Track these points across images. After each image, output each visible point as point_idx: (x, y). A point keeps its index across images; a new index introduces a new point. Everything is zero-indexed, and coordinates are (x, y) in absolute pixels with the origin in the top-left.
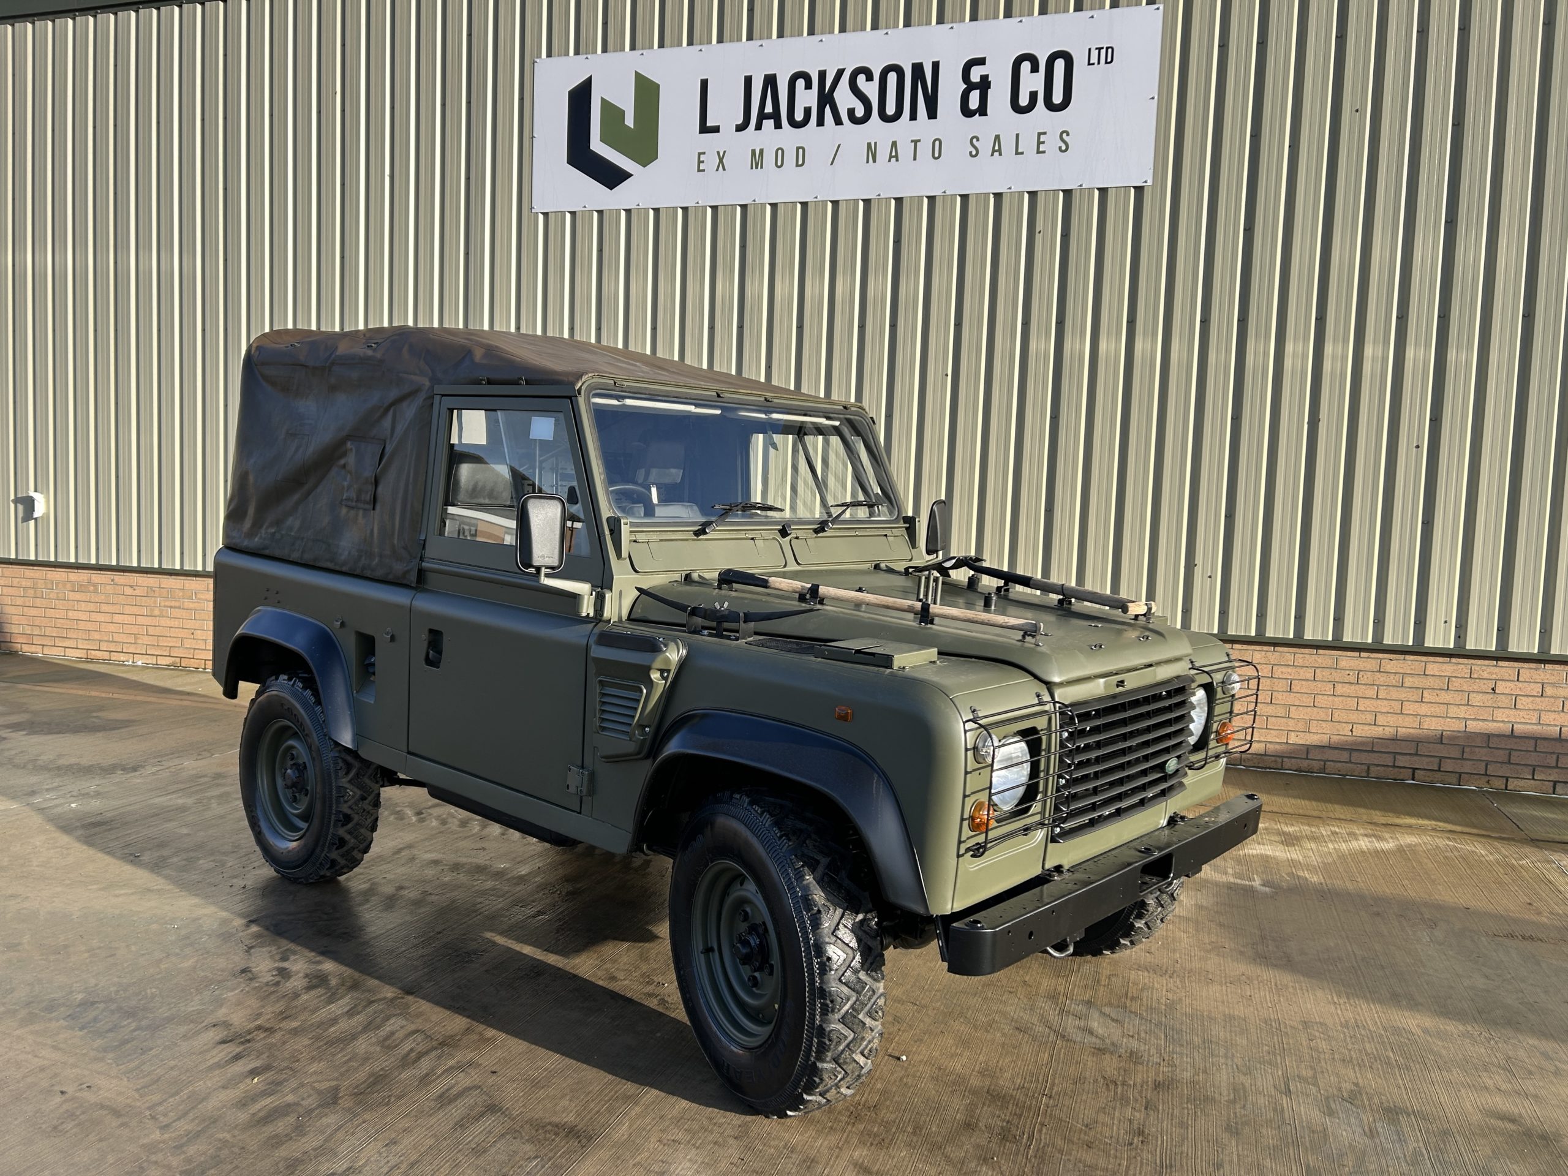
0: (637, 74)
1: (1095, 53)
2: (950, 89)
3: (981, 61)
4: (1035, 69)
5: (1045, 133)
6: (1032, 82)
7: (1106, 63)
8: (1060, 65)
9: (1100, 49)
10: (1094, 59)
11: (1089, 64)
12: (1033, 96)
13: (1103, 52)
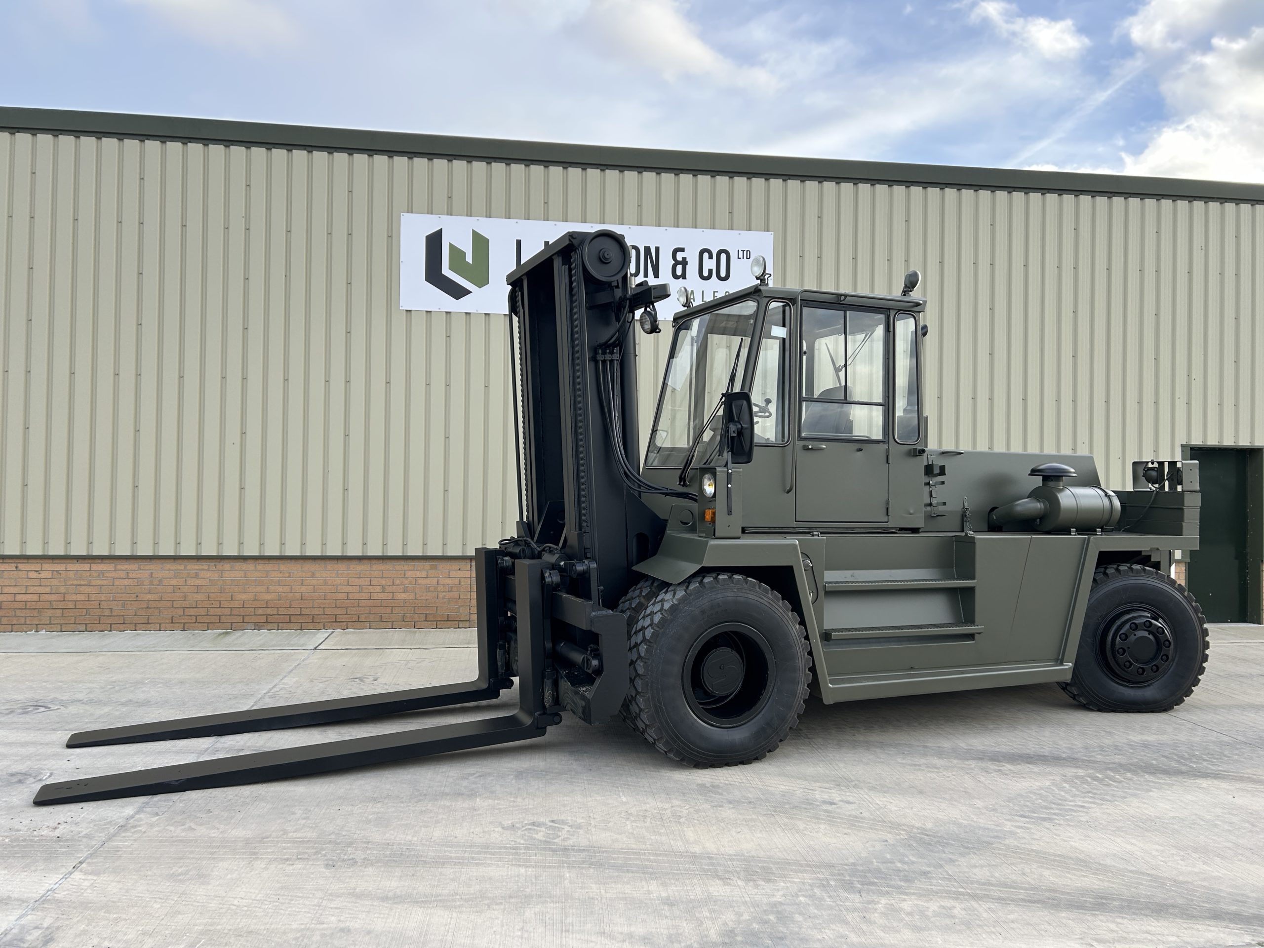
0: (474, 233)
1: (741, 253)
2: (666, 263)
3: (682, 250)
4: (711, 257)
5: (717, 292)
6: (709, 264)
7: (747, 258)
8: (723, 256)
9: (743, 251)
10: (741, 256)
11: (738, 258)
12: (710, 271)
13: (745, 252)
